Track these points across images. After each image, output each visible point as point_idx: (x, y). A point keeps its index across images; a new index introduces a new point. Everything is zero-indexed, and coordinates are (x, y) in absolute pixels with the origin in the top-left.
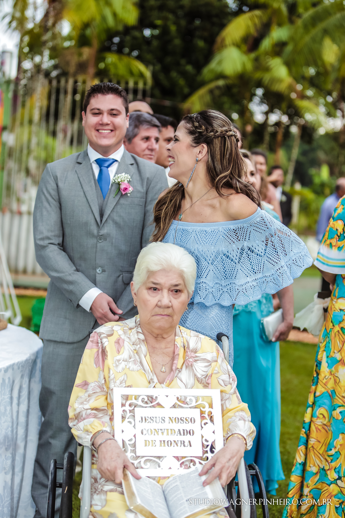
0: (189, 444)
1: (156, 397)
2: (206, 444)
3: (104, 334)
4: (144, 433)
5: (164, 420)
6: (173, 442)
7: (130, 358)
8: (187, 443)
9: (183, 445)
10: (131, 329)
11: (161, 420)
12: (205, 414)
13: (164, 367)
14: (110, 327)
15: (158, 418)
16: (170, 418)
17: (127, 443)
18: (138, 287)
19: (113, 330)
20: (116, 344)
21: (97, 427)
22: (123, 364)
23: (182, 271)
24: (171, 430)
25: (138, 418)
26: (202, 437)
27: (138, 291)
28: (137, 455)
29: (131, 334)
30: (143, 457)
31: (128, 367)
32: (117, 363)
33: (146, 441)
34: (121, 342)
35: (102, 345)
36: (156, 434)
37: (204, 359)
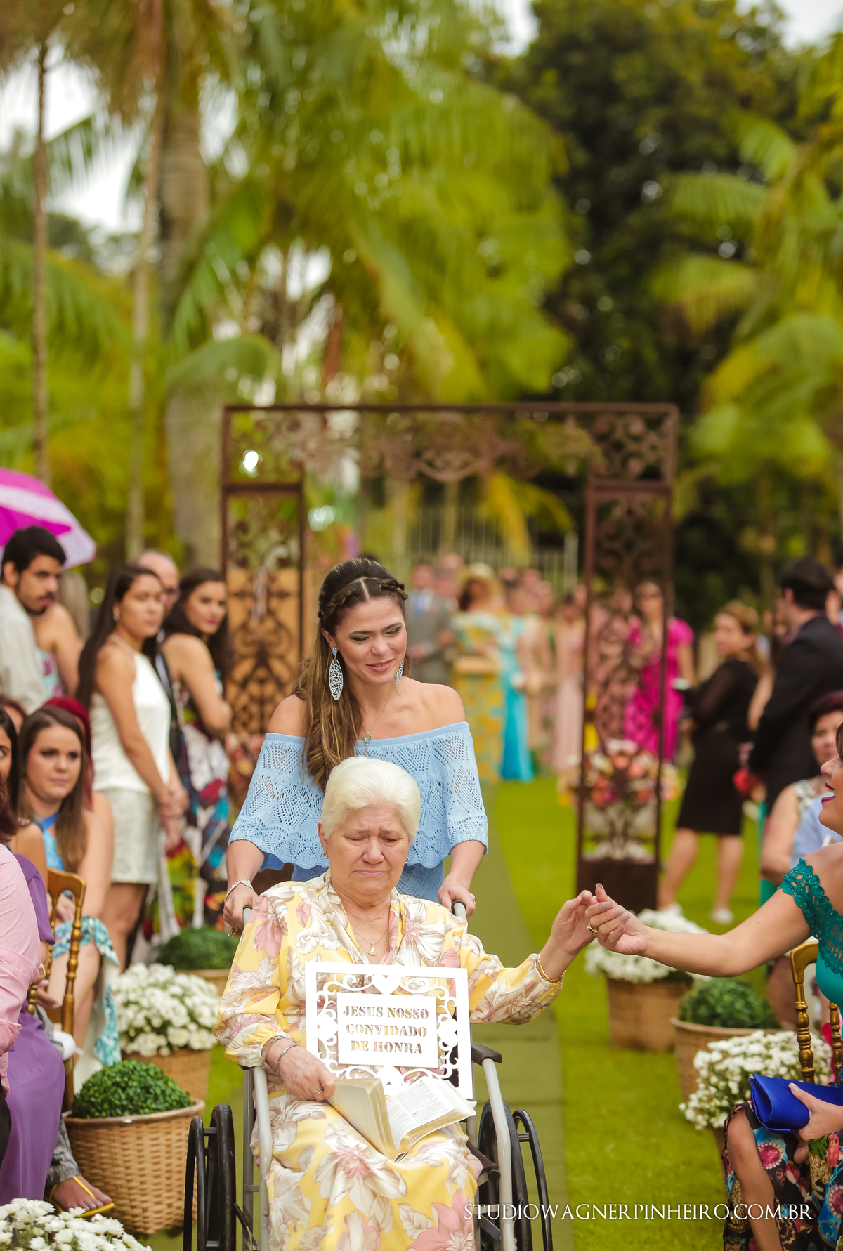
0: (418, 1049)
1: (370, 979)
2: (445, 1049)
3: (280, 898)
4: (351, 1030)
5: (381, 1013)
6: (394, 1045)
7: (323, 933)
8: (415, 1048)
9: (409, 1050)
10: (318, 890)
11: (376, 1012)
12: (443, 1005)
13: (373, 948)
14: (287, 887)
15: (372, 1009)
16: (390, 1009)
17: (326, 1044)
18: (331, 831)
19: (293, 892)
20: (298, 913)
21: (267, 1033)
22: (313, 941)
23: (399, 806)
24: (392, 1027)
25: (341, 1007)
26: (439, 1039)
27: (330, 837)
28: (341, 1062)
29: (320, 898)
30: (347, 1066)
31: (321, 944)
32: (303, 941)
33: (353, 1042)
34: (305, 909)
35: (277, 915)
36: (368, 1032)
37: (433, 933)
